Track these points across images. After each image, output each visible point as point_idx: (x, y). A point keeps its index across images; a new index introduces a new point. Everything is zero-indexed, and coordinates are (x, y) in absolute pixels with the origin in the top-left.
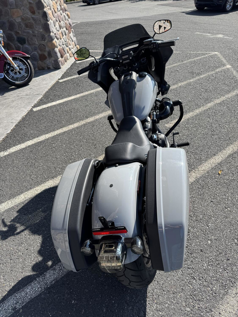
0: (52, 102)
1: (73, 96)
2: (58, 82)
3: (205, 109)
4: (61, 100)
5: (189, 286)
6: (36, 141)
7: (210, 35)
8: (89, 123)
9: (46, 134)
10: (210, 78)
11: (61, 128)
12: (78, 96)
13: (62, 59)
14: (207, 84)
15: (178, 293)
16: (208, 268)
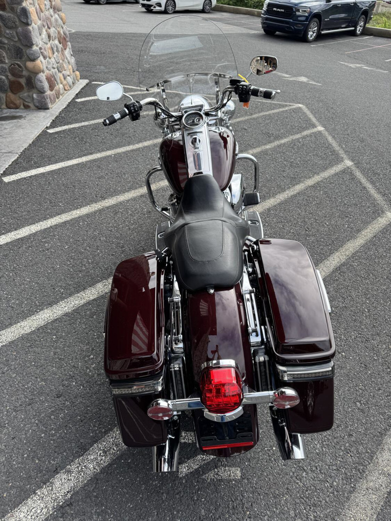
0: (38, 167)
1: (76, 158)
2: (44, 133)
3: (292, 194)
4: (54, 165)
5: (298, 483)
6: (14, 237)
7: (288, 76)
8: (108, 208)
9: (30, 224)
10: (294, 145)
11: (59, 215)
12: (84, 159)
13: (52, 93)
14: (291, 154)
15: (282, 496)
16: (323, 450)
